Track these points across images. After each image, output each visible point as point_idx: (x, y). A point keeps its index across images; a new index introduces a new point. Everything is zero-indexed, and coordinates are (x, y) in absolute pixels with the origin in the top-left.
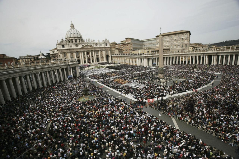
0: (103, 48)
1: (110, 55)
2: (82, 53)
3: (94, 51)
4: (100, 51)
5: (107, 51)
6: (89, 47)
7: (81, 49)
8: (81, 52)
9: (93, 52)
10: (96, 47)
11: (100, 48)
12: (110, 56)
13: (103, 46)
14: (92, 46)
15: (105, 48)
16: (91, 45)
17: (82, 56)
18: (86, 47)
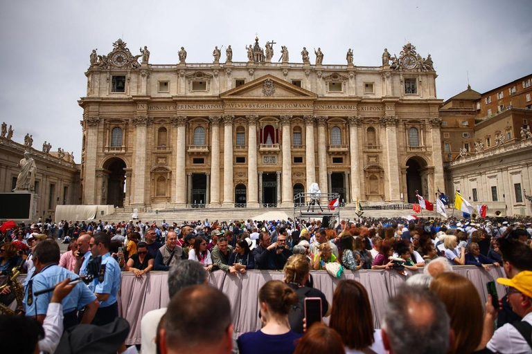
0: (382, 103)
1: (435, 161)
2: (228, 130)
3: (316, 122)
4: (359, 123)
5: (414, 125)
6: (279, 93)
7: (220, 100)
8: (221, 122)
9: (309, 131)
10: (335, 95)
11: (360, 103)
12: (439, 168)
13: (383, 90)
14: (307, 85)
15: (398, 104)
16: (297, 83)
17: (221, 152)
18: (258, 93)
